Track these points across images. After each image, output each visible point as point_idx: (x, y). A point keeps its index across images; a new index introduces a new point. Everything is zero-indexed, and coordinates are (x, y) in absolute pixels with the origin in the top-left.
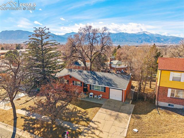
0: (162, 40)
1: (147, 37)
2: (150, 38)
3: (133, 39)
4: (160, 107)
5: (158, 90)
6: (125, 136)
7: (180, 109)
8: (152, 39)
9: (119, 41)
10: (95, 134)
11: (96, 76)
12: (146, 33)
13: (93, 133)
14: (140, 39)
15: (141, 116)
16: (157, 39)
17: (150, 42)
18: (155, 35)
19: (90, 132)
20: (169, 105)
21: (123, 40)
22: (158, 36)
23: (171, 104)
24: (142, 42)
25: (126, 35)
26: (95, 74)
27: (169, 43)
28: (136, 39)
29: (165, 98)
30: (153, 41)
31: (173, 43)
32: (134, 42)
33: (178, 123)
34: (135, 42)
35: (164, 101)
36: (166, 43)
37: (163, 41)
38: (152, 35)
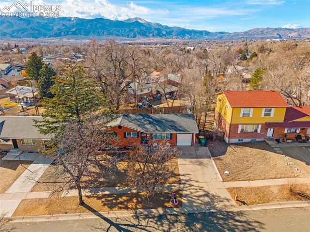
0: (164, 33)
1: (142, 28)
2: (147, 28)
3: (121, 31)
4: (232, 144)
5: (230, 127)
6: (222, 180)
7: (249, 142)
8: (150, 31)
9: (96, 34)
10: (193, 185)
11: (152, 119)
12: (139, 21)
13: (191, 185)
14: (132, 31)
15: (222, 157)
16: (156, 32)
17: (147, 36)
18: (153, 25)
19: (187, 185)
20: (239, 140)
21: (103, 33)
22: (157, 27)
23: (241, 139)
24: (135, 36)
25: (108, 23)
26: (149, 117)
27: (174, 37)
28: (125, 30)
29: (235, 135)
30: (151, 35)
31: (179, 38)
32: (122, 35)
33: (255, 157)
34: (125, 36)
35: (235, 137)
36: (169, 37)
37: (164, 35)
38: (149, 24)
